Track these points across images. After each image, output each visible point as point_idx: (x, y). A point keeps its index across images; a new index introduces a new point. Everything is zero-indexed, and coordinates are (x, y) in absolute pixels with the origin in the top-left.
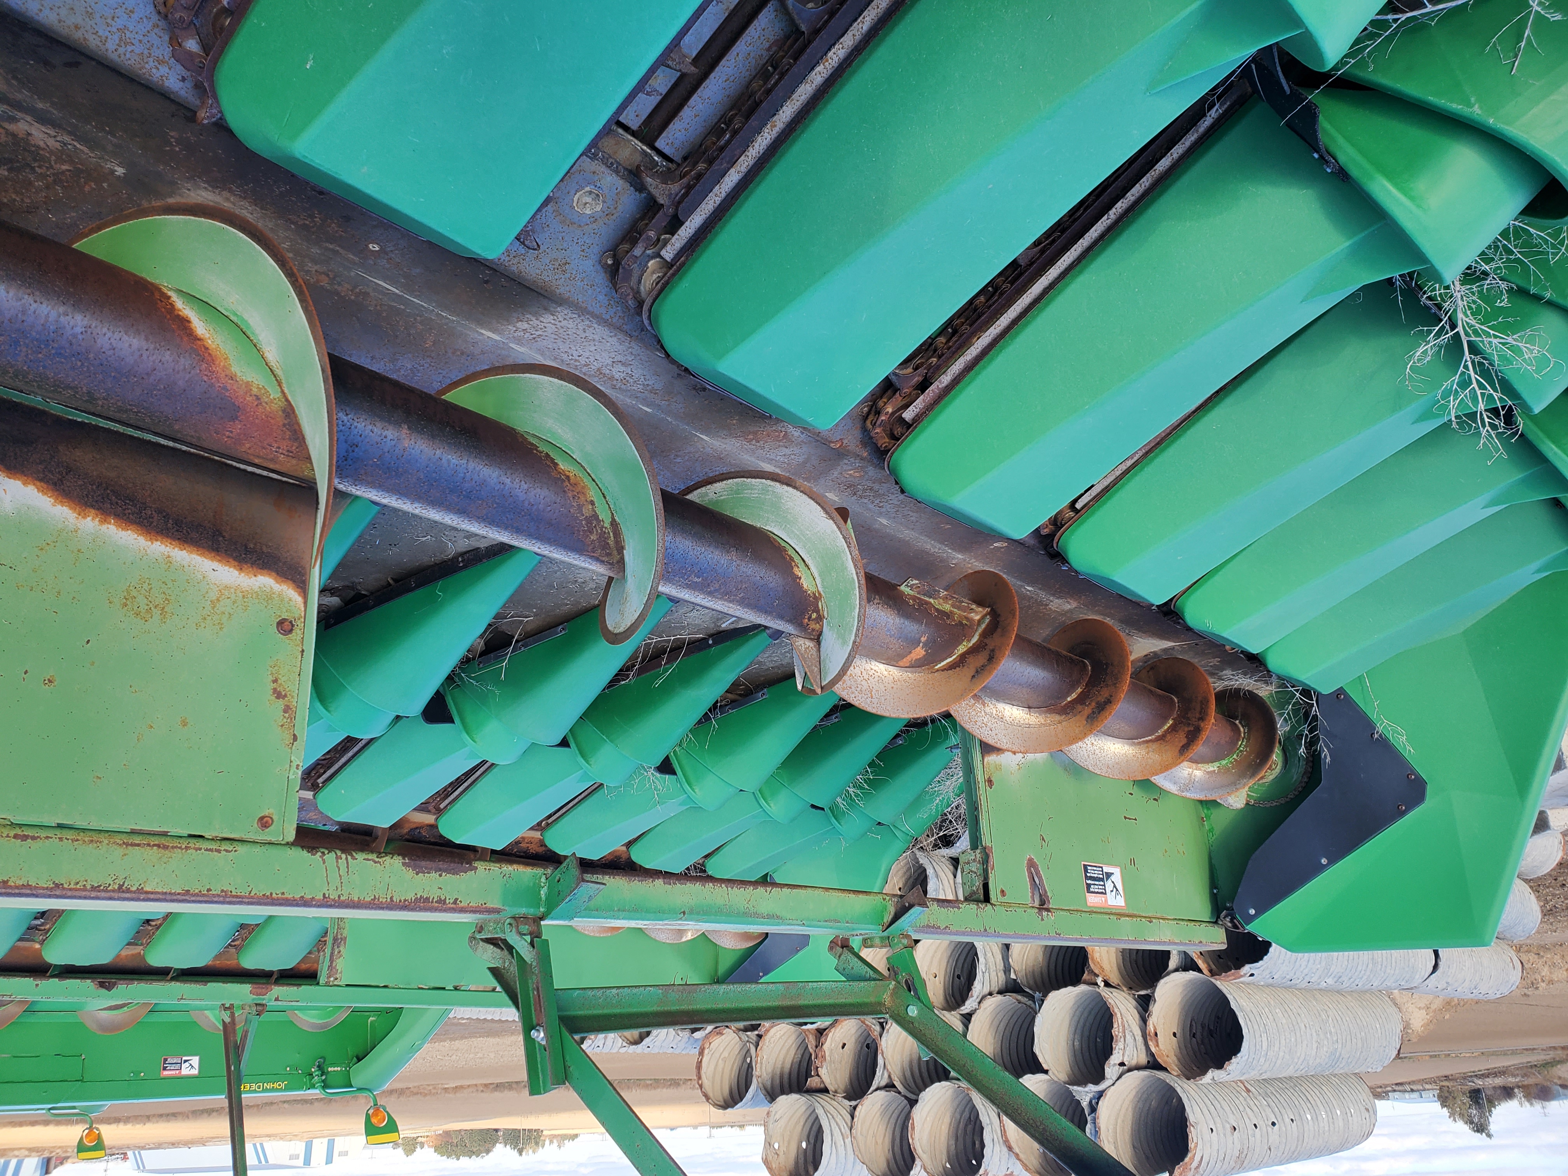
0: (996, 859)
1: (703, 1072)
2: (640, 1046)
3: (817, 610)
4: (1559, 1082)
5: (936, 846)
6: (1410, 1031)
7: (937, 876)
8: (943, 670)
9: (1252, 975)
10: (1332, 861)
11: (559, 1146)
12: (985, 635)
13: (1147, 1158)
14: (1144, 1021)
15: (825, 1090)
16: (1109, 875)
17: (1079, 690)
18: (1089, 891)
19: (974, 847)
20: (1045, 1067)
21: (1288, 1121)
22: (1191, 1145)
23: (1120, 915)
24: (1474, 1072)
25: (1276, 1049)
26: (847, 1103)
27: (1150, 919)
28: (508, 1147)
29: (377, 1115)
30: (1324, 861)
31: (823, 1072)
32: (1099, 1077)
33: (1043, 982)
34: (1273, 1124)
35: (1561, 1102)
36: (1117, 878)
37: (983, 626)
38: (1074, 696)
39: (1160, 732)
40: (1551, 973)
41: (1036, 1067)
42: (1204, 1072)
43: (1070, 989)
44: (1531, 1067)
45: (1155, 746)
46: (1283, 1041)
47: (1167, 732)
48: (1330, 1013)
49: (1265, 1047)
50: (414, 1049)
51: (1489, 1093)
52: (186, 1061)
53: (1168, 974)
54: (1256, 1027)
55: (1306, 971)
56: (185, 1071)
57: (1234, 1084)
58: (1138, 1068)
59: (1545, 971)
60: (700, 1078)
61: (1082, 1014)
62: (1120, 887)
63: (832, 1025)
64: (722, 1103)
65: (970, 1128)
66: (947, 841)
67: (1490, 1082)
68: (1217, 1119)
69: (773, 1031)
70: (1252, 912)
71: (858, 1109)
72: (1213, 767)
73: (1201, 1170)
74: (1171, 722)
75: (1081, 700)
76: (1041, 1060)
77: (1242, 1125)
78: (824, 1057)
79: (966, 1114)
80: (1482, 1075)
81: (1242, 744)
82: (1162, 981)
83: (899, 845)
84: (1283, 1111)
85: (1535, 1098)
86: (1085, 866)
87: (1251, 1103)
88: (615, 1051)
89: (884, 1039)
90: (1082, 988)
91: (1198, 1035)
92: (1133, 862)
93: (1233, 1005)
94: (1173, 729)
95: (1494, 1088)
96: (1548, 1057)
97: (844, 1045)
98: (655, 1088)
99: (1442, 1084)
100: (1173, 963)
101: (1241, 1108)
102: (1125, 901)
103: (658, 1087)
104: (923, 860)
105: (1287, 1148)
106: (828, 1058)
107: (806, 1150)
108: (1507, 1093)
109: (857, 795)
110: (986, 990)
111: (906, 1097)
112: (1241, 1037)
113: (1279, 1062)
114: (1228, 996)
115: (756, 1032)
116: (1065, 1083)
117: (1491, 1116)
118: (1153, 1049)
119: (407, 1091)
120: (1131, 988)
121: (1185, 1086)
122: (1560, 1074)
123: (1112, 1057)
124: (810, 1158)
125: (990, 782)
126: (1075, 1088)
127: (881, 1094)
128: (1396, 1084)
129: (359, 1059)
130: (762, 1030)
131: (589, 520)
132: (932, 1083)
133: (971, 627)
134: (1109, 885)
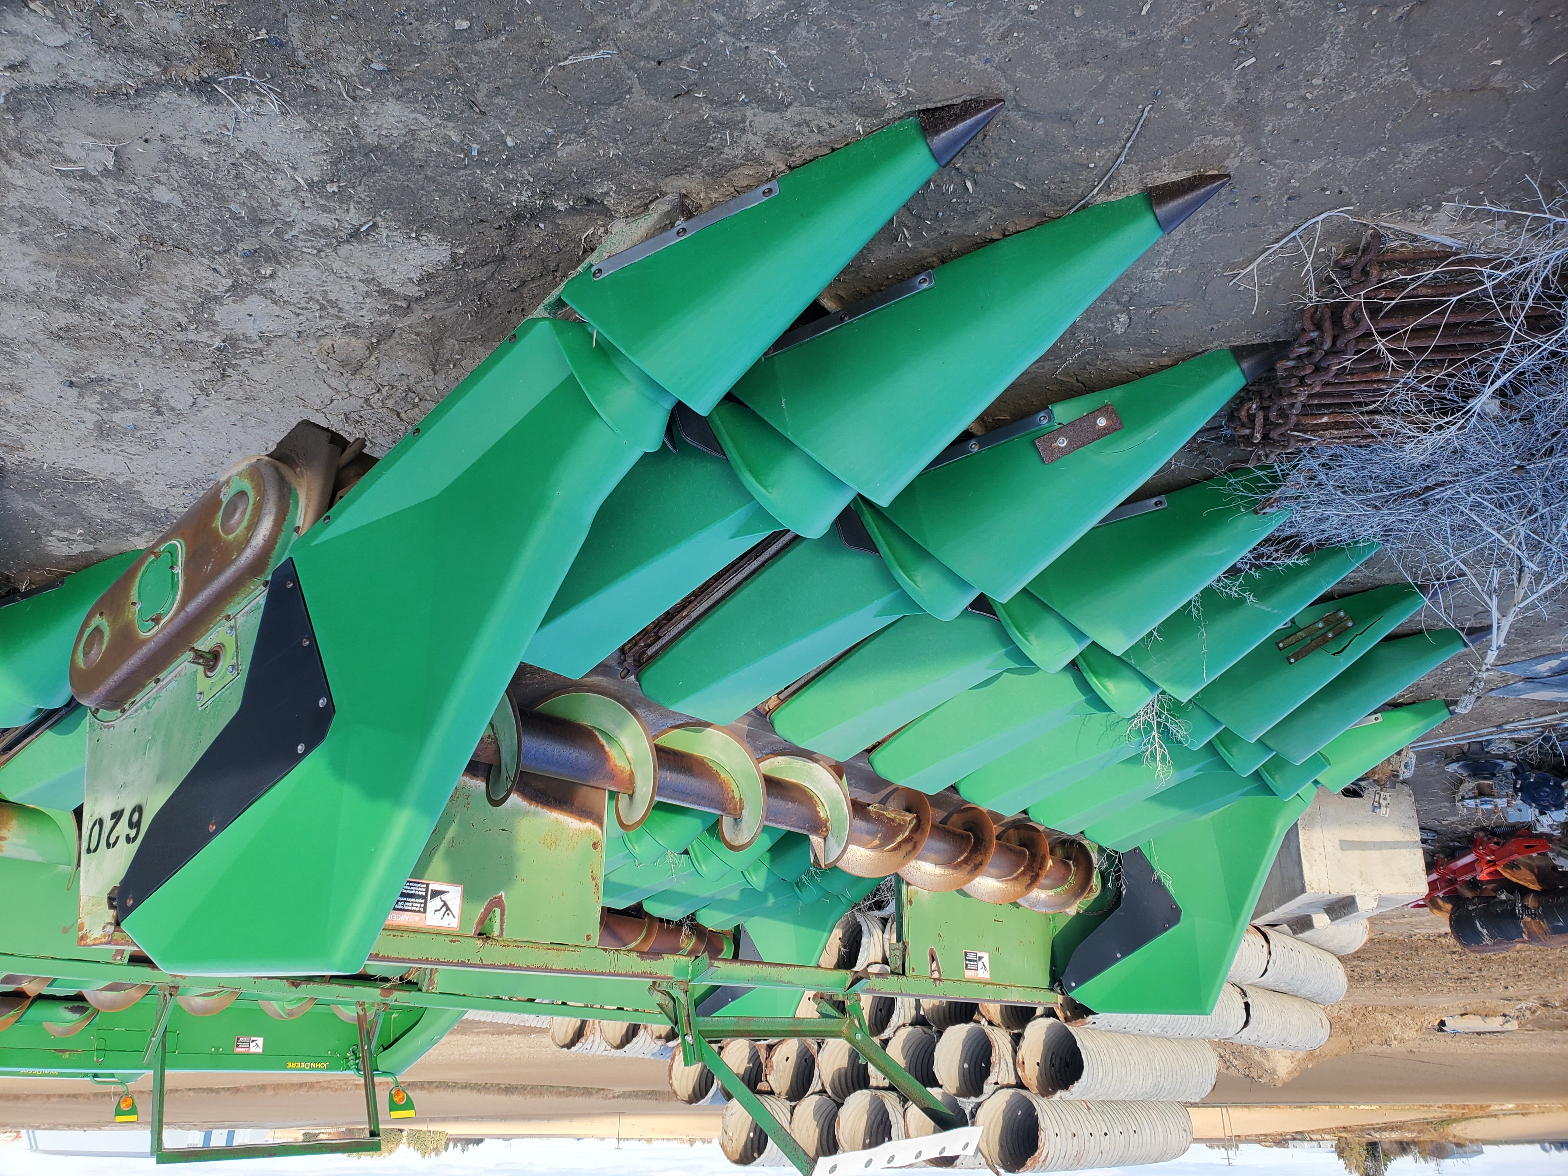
0: (910, 949)
1: (673, 1075)
2: (619, 1051)
3: (826, 827)
4: (1454, 1140)
5: (870, 908)
6: (1276, 1077)
7: (870, 932)
8: (889, 851)
9: (1094, 1023)
10: (1123, 956)
11: (463, 1150)
12: (912, 831)
13: (1011, 1154)
14: (1015, 1052)
15: (772, 1093)
16: (980, 958)
17: (965, 855)
18: (966, 968)
19: (898, 940)
20: (941, 1083)
21: (1117, 1133)
22: (1040, 1144)
23: (986, 983)
24: (1371, 1125)
25: (1110, 1078)
26: (788, 1103)
27: (1006, 987)
28: (411, 1148)
29: (398, 1095)
30: (1119, 955)
31: (770, 1078)
32: (978, 1091)
33: (944, 1017)
34: (1106, 1134)
35: (1455, 1160)
36: (986, 960)
37: (912, 825)
38: (962, 858)
39: (1015, 875)
40: (1403, 1032)
41: (935, 1083)
42: (1054, 1092)
43: (963, 1025)
44: (1428, 1123)
45: (1011, 883)
46: (1115, 1073)
47: (1020, 875)
48: (1157, 1054)
49: (1100, 1076)
50: (433, 1042)
51: (1385, 1146)
52: (253, 1041)
53: (1035, 1019)
54: (1095, 1061)
55: (1136, 1022)
56: (253, 1049)
57: (1078, 1103)
58: (1008, 1086)
59: (1398, 1031)
60: (671, 1078)
61: (972, 1044)
62: (987, 966)
63: (780, 1042)
64: (687, 1099)
65: (881, 1127)
66: (879, 905)
67: (1387, 1136)
68: (1062, 1127)
69: (732, 1044)
70: (1073, 984)
71: (797, 1108)
72: (1051, 893)
73: (1047, 1163)
74: (1022, 868)
75: (965, 861)
76: (938, 1077)
77: (1080, 1133)
78: (772, 1067)
79: (879, 1117)
80: (1380, 1128)
81: (1071, 878)
82: (1030, 1024)
83: (842, 908)
84: (1114, 1126)
85: (1430, 1155)
86: (966, 953)
87: (1090, 1118)
88: (598, 1053)
89: (820, 1055)
90: (972, 1025)
91: (1057, 1066)
92: (997, 949)
93: (1079, 1045)
94: (1023, 873)
95: (1391, 1142)
96: (1444, 1115)
97: (788, 1058)
98: (567, 1096)
99: (1340, 1134)
100: (1039, 1012)
101: (1081, 1121)
102: (990, 974)
103: (570, 1095)
104: (860, 919)
105: (1116, 1153)
106: (775, 1068)
107: (752, 1139)
108: (1403, 1147)
109: (816, 873)
110: (901, 1023)
111: (834, 1101)
112: (1081, 1068)
113: (1112, 1088)
114: (1076, 1038)
115: (719, 1045)
116: (954, 1095)
117: (1386, 1169)
118: (1020, 1074)
119: (317, 1086)
120: (1008, 1028)
121: (1040, 1102)
122: (1456, 1132)
123: (989, 1078)
124: (756, 1146)
125: (911, 902)
126: (961, 1099)
127: (816, 1097)
128: (1296, 1133)
129: (385, 1049)
130: (724, 1043)
131: (730, 799)
132: (855, 1091)
133: (905, 826)
134: (980, 964)
